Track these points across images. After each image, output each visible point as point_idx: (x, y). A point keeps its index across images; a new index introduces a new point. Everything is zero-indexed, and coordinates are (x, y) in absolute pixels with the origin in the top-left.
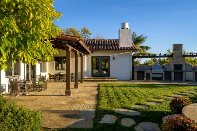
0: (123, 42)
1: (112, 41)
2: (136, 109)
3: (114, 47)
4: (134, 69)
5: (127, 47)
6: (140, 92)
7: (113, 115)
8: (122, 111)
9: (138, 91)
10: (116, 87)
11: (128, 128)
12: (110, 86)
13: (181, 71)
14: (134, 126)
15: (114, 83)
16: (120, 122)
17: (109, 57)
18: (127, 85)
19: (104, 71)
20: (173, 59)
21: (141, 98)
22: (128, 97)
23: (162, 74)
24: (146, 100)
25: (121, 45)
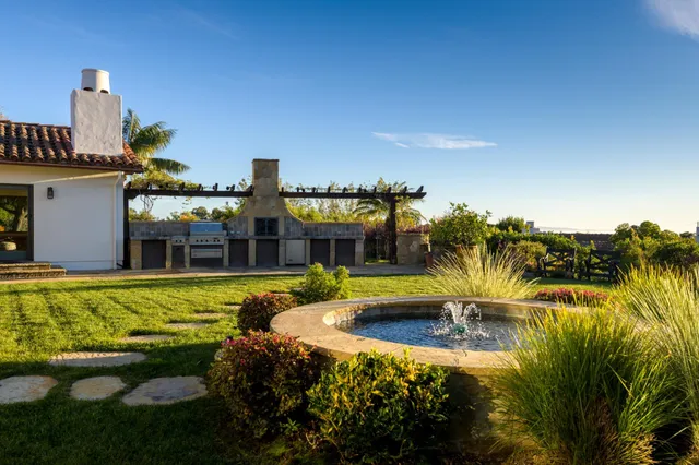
0: (87, 137)
1: (45, 130)
2: (130, 348)
3: (52, 153)
4: (131, 230)
5: (102, 157)
6: (148, 299)
7: (42, 374)
8: (78, 359)
9: (143, 297)
10: (59, 291)
11: (97, 402)
12: (34, 292)
13: (274, 237)
14: (122, 393)
15: (50, 282)
16: (69, 390)
17: (30, 187)
18: (103, 284)
19: (9, 241)
20: (254, 202)
21: (152, 315)
22: (104, 318)
23: (221, 246)
24: (167, 318)
25: (81, 147)
